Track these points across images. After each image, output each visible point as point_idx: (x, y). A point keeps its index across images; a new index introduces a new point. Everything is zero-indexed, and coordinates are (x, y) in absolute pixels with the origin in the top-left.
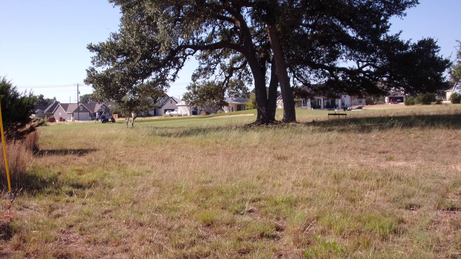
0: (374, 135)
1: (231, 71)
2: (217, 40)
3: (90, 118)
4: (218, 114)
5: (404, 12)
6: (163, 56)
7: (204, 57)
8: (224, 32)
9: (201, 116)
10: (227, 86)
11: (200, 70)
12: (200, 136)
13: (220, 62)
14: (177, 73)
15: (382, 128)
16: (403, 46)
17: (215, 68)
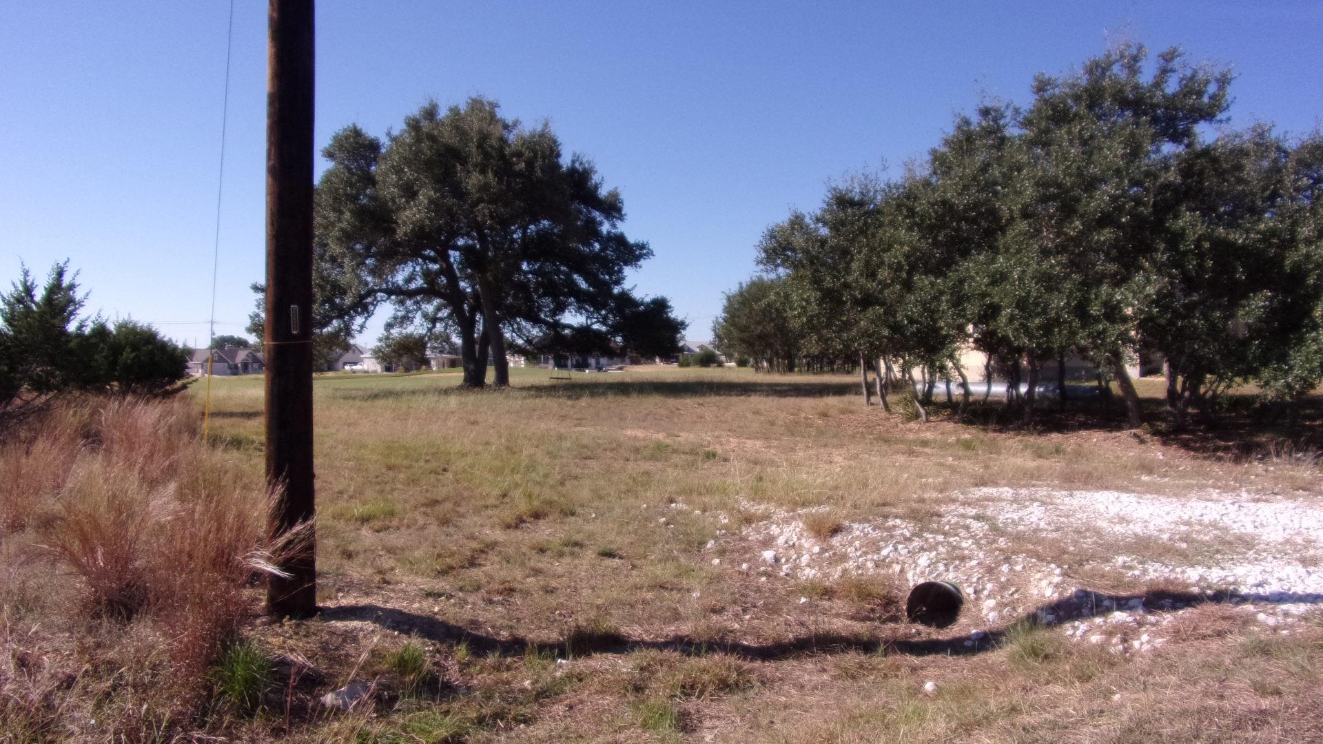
0: (584, 402)
1: (434, 320)
2: (419, 282)
3: (229, 371)
4: (422, 371)
5: (639, 263)
6: (348, 301)
7: (402, 303)
8: (427, 274)
9: (397, 373)
10: (430, 339)
11: (395, 318)
12: (391, 402)
13: (420, 309)
14: (365, 322)
15: (592, 395)
16: (634, 303)
17: (414, 317)
